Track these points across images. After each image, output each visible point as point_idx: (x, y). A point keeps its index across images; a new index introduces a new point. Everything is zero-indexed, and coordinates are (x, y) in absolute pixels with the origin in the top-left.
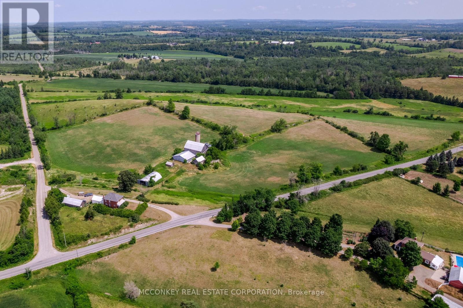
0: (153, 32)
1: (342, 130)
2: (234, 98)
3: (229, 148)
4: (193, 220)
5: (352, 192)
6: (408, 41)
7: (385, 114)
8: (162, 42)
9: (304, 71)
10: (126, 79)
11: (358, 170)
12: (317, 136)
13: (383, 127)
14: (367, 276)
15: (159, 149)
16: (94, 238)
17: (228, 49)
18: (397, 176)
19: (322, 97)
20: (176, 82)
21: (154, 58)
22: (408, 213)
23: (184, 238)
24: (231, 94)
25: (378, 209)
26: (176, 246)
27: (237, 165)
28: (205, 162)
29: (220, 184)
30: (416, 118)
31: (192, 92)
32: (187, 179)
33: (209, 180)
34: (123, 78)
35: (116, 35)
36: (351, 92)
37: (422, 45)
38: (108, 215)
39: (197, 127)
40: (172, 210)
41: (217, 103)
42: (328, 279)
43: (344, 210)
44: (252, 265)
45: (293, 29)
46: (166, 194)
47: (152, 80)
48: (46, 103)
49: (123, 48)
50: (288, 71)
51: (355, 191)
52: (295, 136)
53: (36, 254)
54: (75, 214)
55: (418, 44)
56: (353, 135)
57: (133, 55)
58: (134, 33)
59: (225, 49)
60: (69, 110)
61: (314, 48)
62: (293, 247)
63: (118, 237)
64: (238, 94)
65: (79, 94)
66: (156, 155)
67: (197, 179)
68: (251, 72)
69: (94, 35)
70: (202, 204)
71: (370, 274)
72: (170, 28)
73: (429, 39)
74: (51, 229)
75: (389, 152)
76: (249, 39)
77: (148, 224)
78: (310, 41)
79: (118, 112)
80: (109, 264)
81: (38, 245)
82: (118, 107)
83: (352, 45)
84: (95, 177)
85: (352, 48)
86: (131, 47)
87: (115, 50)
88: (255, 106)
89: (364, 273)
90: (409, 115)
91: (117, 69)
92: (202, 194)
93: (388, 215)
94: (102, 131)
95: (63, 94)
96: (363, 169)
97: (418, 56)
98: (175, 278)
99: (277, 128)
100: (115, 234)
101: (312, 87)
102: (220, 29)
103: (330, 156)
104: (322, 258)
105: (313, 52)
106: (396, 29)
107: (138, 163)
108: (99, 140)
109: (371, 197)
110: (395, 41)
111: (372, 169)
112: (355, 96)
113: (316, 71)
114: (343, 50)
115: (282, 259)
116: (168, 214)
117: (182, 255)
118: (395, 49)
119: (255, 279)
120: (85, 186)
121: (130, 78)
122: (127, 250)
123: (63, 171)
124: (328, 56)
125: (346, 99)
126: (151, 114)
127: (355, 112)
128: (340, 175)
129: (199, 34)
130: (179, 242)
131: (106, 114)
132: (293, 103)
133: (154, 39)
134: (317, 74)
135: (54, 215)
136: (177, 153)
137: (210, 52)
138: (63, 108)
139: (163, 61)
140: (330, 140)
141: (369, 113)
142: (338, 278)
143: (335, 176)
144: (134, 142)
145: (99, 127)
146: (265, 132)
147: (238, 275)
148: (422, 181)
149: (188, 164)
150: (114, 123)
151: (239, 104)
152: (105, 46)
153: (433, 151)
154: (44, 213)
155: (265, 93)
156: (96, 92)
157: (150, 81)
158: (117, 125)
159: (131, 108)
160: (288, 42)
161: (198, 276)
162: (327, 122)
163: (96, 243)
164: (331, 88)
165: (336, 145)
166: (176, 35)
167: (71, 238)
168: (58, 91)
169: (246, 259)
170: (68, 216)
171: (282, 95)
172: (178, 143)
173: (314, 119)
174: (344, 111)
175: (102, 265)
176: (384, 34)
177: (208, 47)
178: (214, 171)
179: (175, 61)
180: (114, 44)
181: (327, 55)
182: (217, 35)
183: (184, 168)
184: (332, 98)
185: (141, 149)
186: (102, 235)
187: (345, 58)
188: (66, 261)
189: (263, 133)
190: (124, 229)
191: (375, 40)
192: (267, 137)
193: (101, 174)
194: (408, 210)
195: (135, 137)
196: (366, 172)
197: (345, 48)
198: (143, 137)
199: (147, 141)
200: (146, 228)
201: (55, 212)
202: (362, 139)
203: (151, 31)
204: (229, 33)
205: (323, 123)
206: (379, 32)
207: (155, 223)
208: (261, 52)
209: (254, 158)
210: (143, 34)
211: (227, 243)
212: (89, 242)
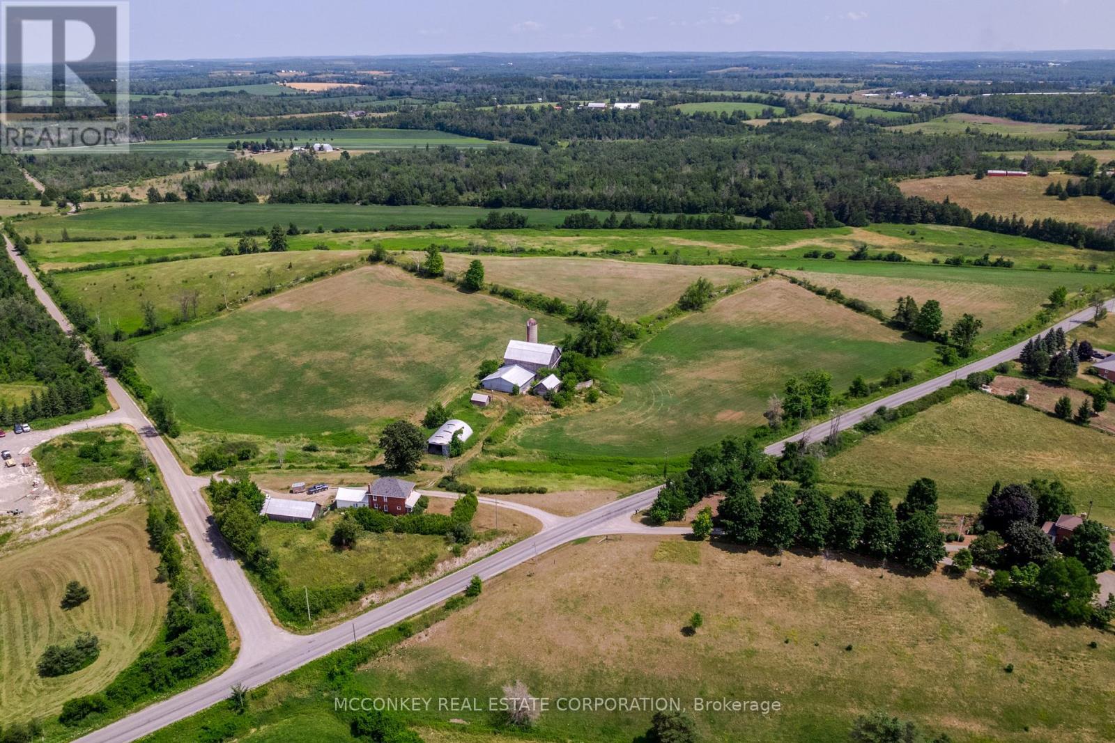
0: (293, 85)
1: (830, 296)
2: (552, 238)
3: (603, 353)
4: (595, 525)
5: (902, 432)
6: (874, 97)
7: (893, 258)
8: (326, 110)
9: (688, 170)
10: (270, 202)
11: (897, 382)
12: (782, 313)
13: (911, 285)
14: (1012, 605)
15: (437, 365)
16: (374, 592)
17: (493, 124)
18: (977, 389)
19: (745, 227)
20: (397, 205)
21: (321, 149)
22: (1027, 465)
23: (593, 568)
24: (540, 227)
25: (969, 463)
26: (581, 588)
27: (636, 390)
28: (562, 387)
29: (615, 437)
30: (956, 263)
31: (447, 227)
32: (532, 430)
33: (586, 429)
34: (261, 199)
35: (204, 95)
36: (806, 213)
37: (907, 105)
38: (390, 533)
39: (509, 308)
40: (535, 507)
41: (520, 251)
42: (938, 622)
43: (899, 470)
44: (770, 611)
45: (620, 73)
46: (502, 470)
47: (337, 203)
48: (89, 269)
49: (233, 128)
50: (652, 169)
51: (907, 427)
52: (735, 316)
53: (238, 650)
54: (304, 539)
55: (900, 104)
56: (855, 306)
57: (267, 144)
58: (247, 89)
59: (487, 122)
60: (167, 283)
61: (686, 117)
62: (839, 560)
63: (430, 582)
64: (557, 227)
65: (167, 244)
66: (437, 381)
67: (557, 430)
68: (571, 176)
69: (147, 97)
70: (597, 485)
71: (1016, 600)
72: (330, 76)
73: (916, 93)
74: (252, 582)
75: (942, 340)
76: (532, 98)
77: (494, 545)
78: (674, 100)
79: (302, 282)
80: (435, 649)
81: (232, 624)
82: (298, 271)
83: (767, 107)
84: (305, 444)
85: (767, 115)
86: (252, 123)
87: (212, 132)
88: (607, 252)
89: (1003, 598)
90: (942, 259)
91: (238, 178)
92: (583, 462)
93: (991, 474)
94: (276, 331)
95: (125, 246)
96: (906, 379)
97: (908, 129)
98: (609, 662)
99: (693, 301)
100: (422, 576)
101: (717, 204)
102: (453, 77)
103: (824, 356)
104: (910, 578)
105: (687, 125)
106: (840, 72)
107: (401, 402)
108: (276, 354)
109: (946, 438)
110: (850, 98)
111: (923, 379)
112: (816, 221)
113: (714, 168)
114: (750, 119)
115: (828, 589)
116: (531, 517)
117: (605, 608)
118: (857, 116)
119: (787, 642)
120: (294, 467)
121: (279, 199)
122: (468, 611)
123: (219, 435)
124: (720, 133)
125: (799, 228)
126: (385, 282)
127: (829, 256)
128: (866, 396)
129: (406, 88)
130: (586, 580)
131: (274, 290)
132: (688, 243)
133: (304, 102)
134: (719, 175)
135: (252, 547)
136: (488, 373)
137: (451, 132)
138: (148, 281)
139: (345, 155)
140: (813, 321)
141: (859, 256)
142: (957, 617)
143: (854, 400)
144: (369, 352)
145: (263, 322)
146: (668, 310)
147: (746, 639)
148: (1028, 396)
149: (522, 395)
150: (300, 309)
151: (572, 251)
152: (186, 122)
153: (1023, 331)
154: (215, 545)
155: (620, 222)
156: (209, 236)
157: (332, 205)
158: (309, 314)
159: (334, 272)
160: (626, 105)
161: (658, 650)
162: (793, 281)
163: (383, 603)
164: (760, 206)
165: (827, 330)
166: (352, 93)
167: (319, 598)
168: (108, 239)
169: (753, 600)
170: (286, 545)
171: (659, 225)
172: (480, 347)
173: (765, 276)
174: (806, 256)
175: (416, 654)
176: (819, 83)
177: (443, 119)
178: (591, 407)
179: (377, 155)
180: (207, 116)
181: (718, 132)
182: (454, 90)
183: (517, 406)
184: (768, 227)
185: (393, 367)
186: (392, 582)
187: (759, 137)
188: (324, 654)
189: (665, 313)
190: (442, 561)
191: (808, 96)
192: (676, 321)
193: (320, 437)
194: (1025, 460)
195: (368, 341)
196: (912, 385)
197: (753, 116)
198: (386, 339)
199: (402, 349)
200: (490, 554)
201: (253, 539)
202: (877, 314)
203: (288, 84)
204: (479, 86)
205: (785, 283)
206: (807, 79)
207: (508, 541)
208: (572, 128)
209: (669, 372)
210: (272, 90)
211: (696, 568)
212: (365, 602)
